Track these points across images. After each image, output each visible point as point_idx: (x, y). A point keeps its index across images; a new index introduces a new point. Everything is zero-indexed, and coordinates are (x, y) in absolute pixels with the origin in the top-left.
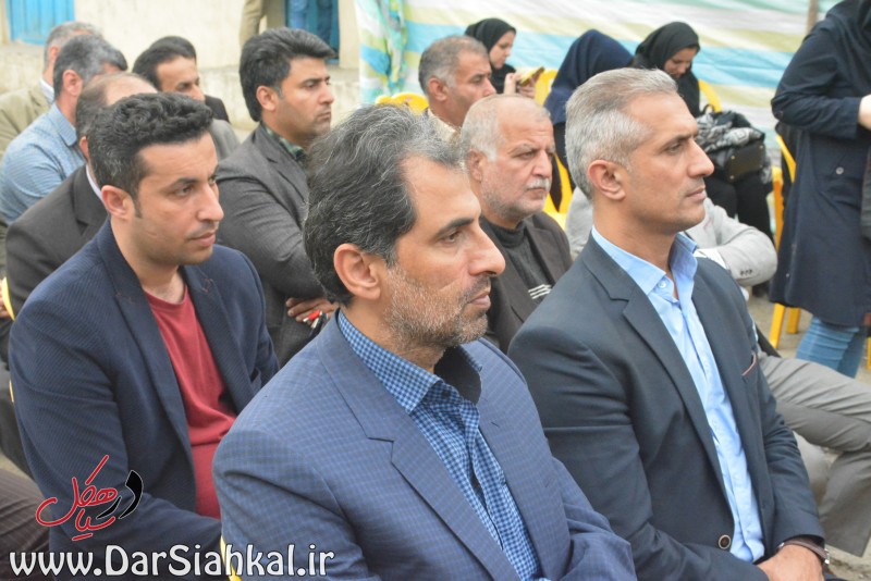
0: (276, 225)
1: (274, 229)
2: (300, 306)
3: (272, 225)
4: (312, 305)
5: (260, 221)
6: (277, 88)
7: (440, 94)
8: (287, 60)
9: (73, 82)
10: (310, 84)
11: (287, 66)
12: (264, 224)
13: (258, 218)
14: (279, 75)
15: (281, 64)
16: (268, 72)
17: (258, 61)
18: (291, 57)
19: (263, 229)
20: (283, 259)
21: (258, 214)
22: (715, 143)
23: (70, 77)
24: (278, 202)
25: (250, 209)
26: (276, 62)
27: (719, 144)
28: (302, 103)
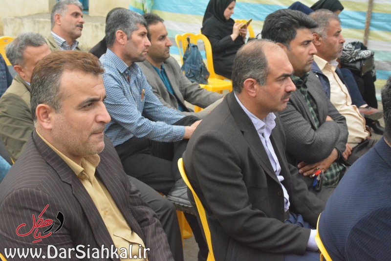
0: (301, 123)
1: (300, 125)
2: (306, 167)
3: (299, 124)
4: (314, 166)
5: (292, 121)
6: (287, 44)
7: (317, 42)
8: (295, 29)
9: (122, 37)
10: (306, 43)
11: (295, 33)
12: (294, 123)
13: (290, 119)
14: (290, 37)
15: (292, 31)
16: (284, 36)
17: (278, 28)
18: (297, 27)
19: (294, 126)
20: (309, 143)
21: (291, 117)
22: (355, 58)
23: (120, 34)
24: (297, 110)
25: (285, 114)
26: (289, 30)
27: (357, 58)
28: (301, 54)
